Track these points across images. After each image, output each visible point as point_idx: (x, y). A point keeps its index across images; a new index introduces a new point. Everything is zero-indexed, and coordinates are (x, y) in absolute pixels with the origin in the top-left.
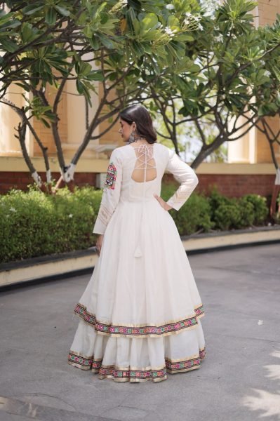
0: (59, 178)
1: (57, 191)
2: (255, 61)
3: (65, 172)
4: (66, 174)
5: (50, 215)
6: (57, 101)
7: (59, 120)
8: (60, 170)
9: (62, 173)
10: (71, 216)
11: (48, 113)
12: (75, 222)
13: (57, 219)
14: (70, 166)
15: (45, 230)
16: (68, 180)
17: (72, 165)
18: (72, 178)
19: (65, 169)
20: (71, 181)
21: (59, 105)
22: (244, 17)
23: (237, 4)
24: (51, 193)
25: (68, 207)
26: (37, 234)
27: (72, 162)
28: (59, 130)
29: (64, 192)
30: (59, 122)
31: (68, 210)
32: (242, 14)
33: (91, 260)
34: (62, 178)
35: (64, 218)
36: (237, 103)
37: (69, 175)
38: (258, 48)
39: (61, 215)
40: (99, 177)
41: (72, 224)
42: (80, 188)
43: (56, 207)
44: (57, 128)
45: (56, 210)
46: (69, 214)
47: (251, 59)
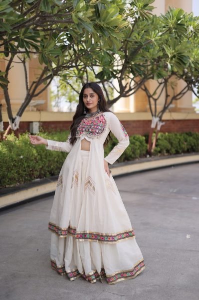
0: (7, 127)
1: (6, 137)
2: (156, 40)
3: (13, 122)
4: (14, 124)
5: (7, 157)
6: (8, 68)
7: (9, 82)
8: (9, 120)
9: (10, 123)
10: (21, 157)
11: (1, 78)
12: (26, 162)
13: (12, 159)
14: (16, 118)
15: (4, 169)
16: (15, 128)
17: (18, 117)
18: (17, 127)
19: (13, 120)
20: (17, 129)
21: (10, 71)
22: (147, 8)
24: (2, 139)
25: (20, 151)
27: (18, 115)
28: (8, 90)
29: (11, 138)
30: (9, 84)
31: (20, 153)
32: (146, 5)
33: (37, 190)
34: (10, 126)
35: (17, 159)
36: (138, 70)
37: (15, 125)
38: (157, 31)
39: (15, 156)
40: (32, 125)
41: (23, 163)
42: (21, 135)
43: (10, 151)
45: (11, 152)
46: (20, 156)
47: (153, 40)
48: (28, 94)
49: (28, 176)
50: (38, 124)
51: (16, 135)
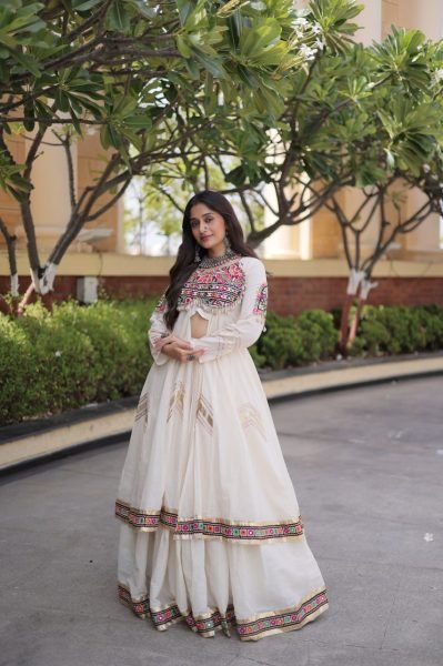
0: (27, 287)
1: (24, 310)
2: (361, 100)
3: (40, 277)
4: (42, 281)
5: (26, 352)
6: (32, 157)
7: (32, 187)
8: (31, 273)
9: (33, 279)
10: (58, 354)
11: (16, 177)
12: (66, 365)
13: (37, 358)
14: (46, 267)
15: (19, 379)
16: (45, 290)
17: (51, 266)
18: (50, 286)
19: (40, 272)
20: (50, 292)
21: (35, 163)
22: (342, 27)
23: (332, 5)
24: (16, 314)
25: (55, 340)
26: (6, 386)
27: (50, 260)
28: (31, 205)
29: (35, 310)
30: (32, 192)
31: (55, 345)
32: (340, 22)
33: (92, 428)
34: (33, 286)
35: (47, 359)
36: (322, 166)
37: (45, 283)
38: (365, 80)
39: (42, 352)
40: (83, 284)
41: (60, 368)
42: (58, 304)
43: (33, 339)
44: (29, 203)
45: (34, 344)
46: (54, 351)
47: (355, 98)
48: (75, 216)
49: (72, 397)
50: (95, 282)
51: (47, 306)
